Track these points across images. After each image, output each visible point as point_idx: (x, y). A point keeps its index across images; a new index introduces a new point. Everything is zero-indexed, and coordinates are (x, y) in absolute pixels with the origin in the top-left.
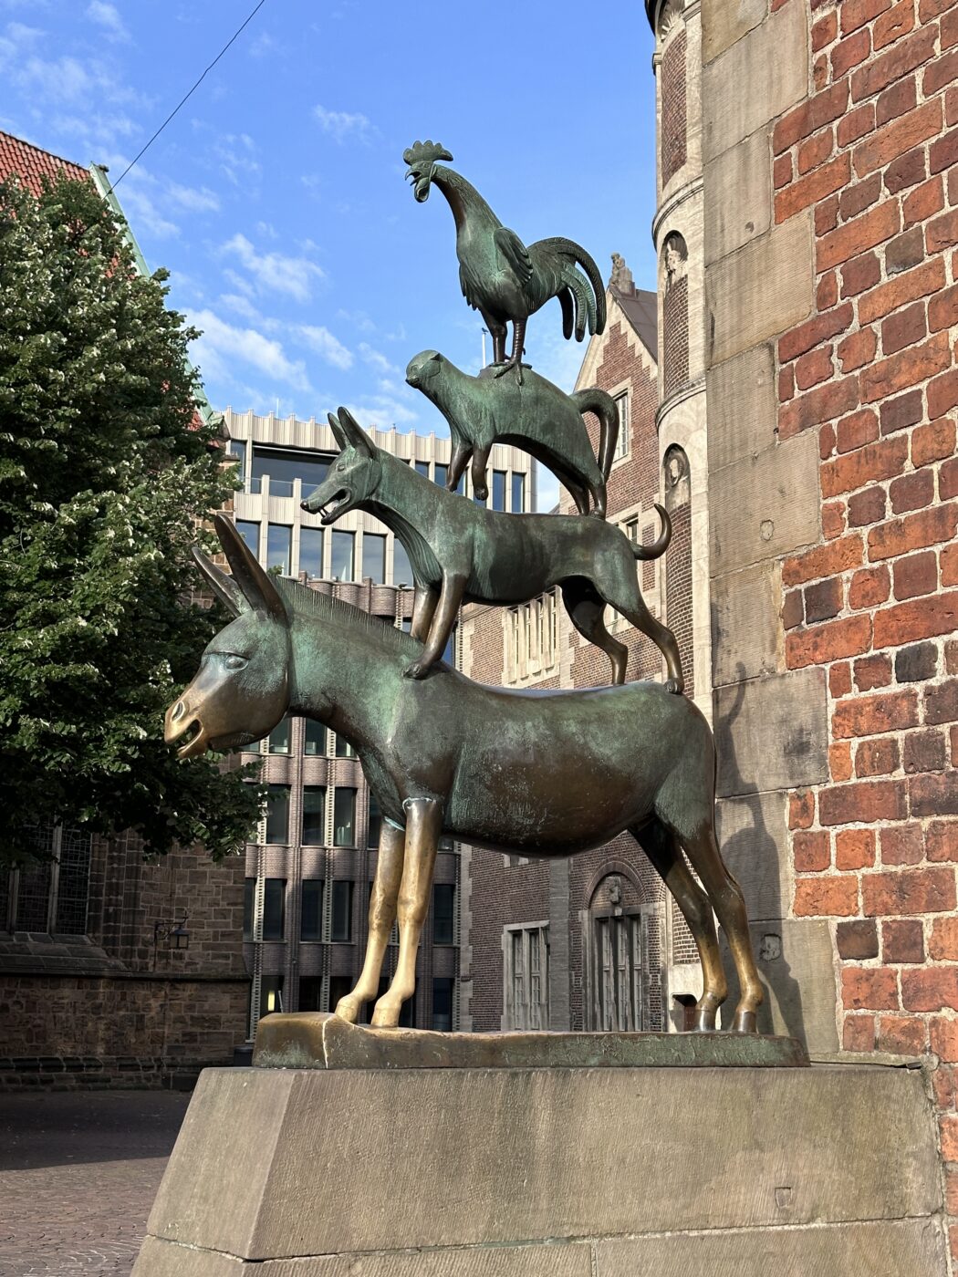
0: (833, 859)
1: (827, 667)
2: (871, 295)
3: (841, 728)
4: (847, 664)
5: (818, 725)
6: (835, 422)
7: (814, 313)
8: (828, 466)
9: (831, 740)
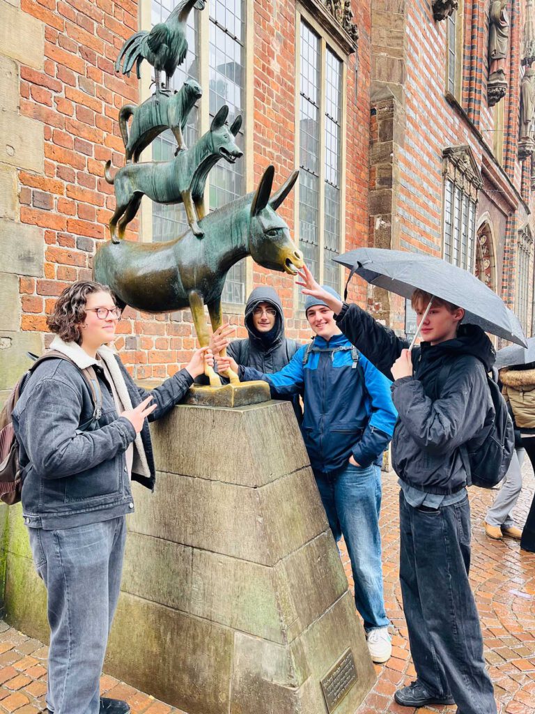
0: (44, 309)
1: (44, 230)
2: (72, 90)
3: (51, 258)
4: (55, 233)
5: (39, 252)
6: (52, 128)
7: (42, 71)
8: (49, 145)
9: (45, 261)
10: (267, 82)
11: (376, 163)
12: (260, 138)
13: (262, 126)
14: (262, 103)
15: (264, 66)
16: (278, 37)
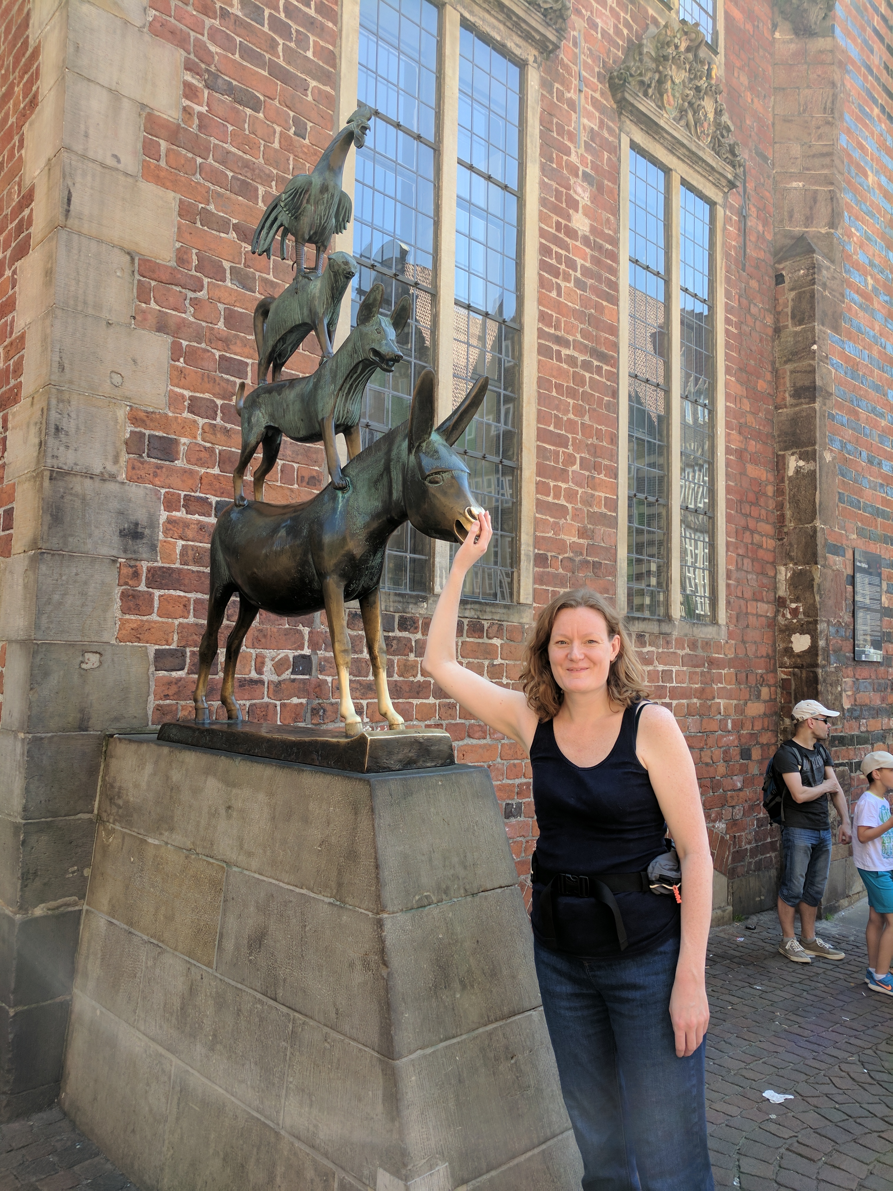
0: (156, 610)
1: (163, 491)
2: (219, 286)
3: (171, 532)
4: (179, 495)
5: (153, 524)
6: (185, 343)
7: (173, 264)
8: (177, 367)
9: (161, 536)
10: (567, 248)
11: (786, 362)
12: (549, 334)
13: (554, 315)
14: (554, 280)
15: (558, 224)
16: (586, 177)
